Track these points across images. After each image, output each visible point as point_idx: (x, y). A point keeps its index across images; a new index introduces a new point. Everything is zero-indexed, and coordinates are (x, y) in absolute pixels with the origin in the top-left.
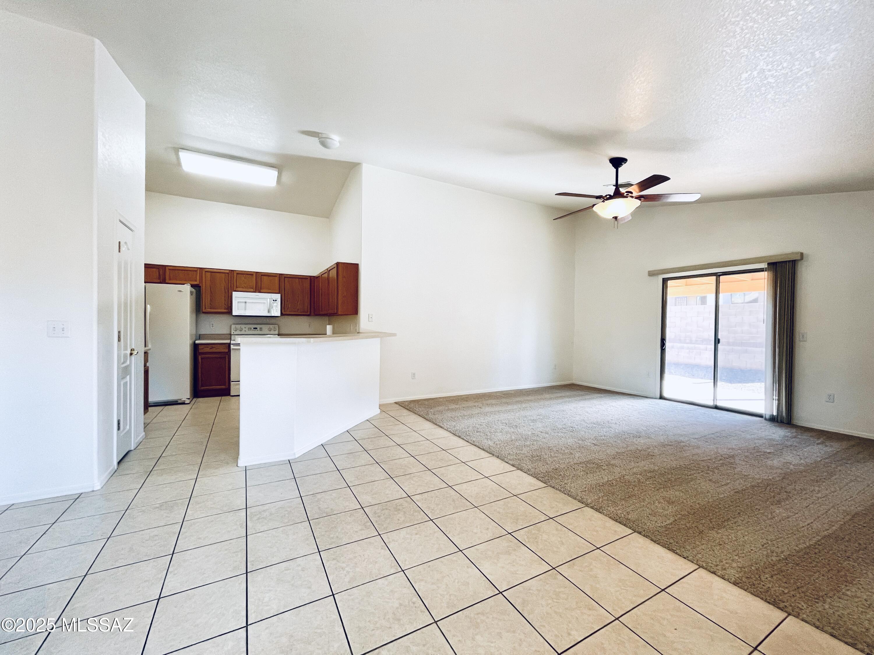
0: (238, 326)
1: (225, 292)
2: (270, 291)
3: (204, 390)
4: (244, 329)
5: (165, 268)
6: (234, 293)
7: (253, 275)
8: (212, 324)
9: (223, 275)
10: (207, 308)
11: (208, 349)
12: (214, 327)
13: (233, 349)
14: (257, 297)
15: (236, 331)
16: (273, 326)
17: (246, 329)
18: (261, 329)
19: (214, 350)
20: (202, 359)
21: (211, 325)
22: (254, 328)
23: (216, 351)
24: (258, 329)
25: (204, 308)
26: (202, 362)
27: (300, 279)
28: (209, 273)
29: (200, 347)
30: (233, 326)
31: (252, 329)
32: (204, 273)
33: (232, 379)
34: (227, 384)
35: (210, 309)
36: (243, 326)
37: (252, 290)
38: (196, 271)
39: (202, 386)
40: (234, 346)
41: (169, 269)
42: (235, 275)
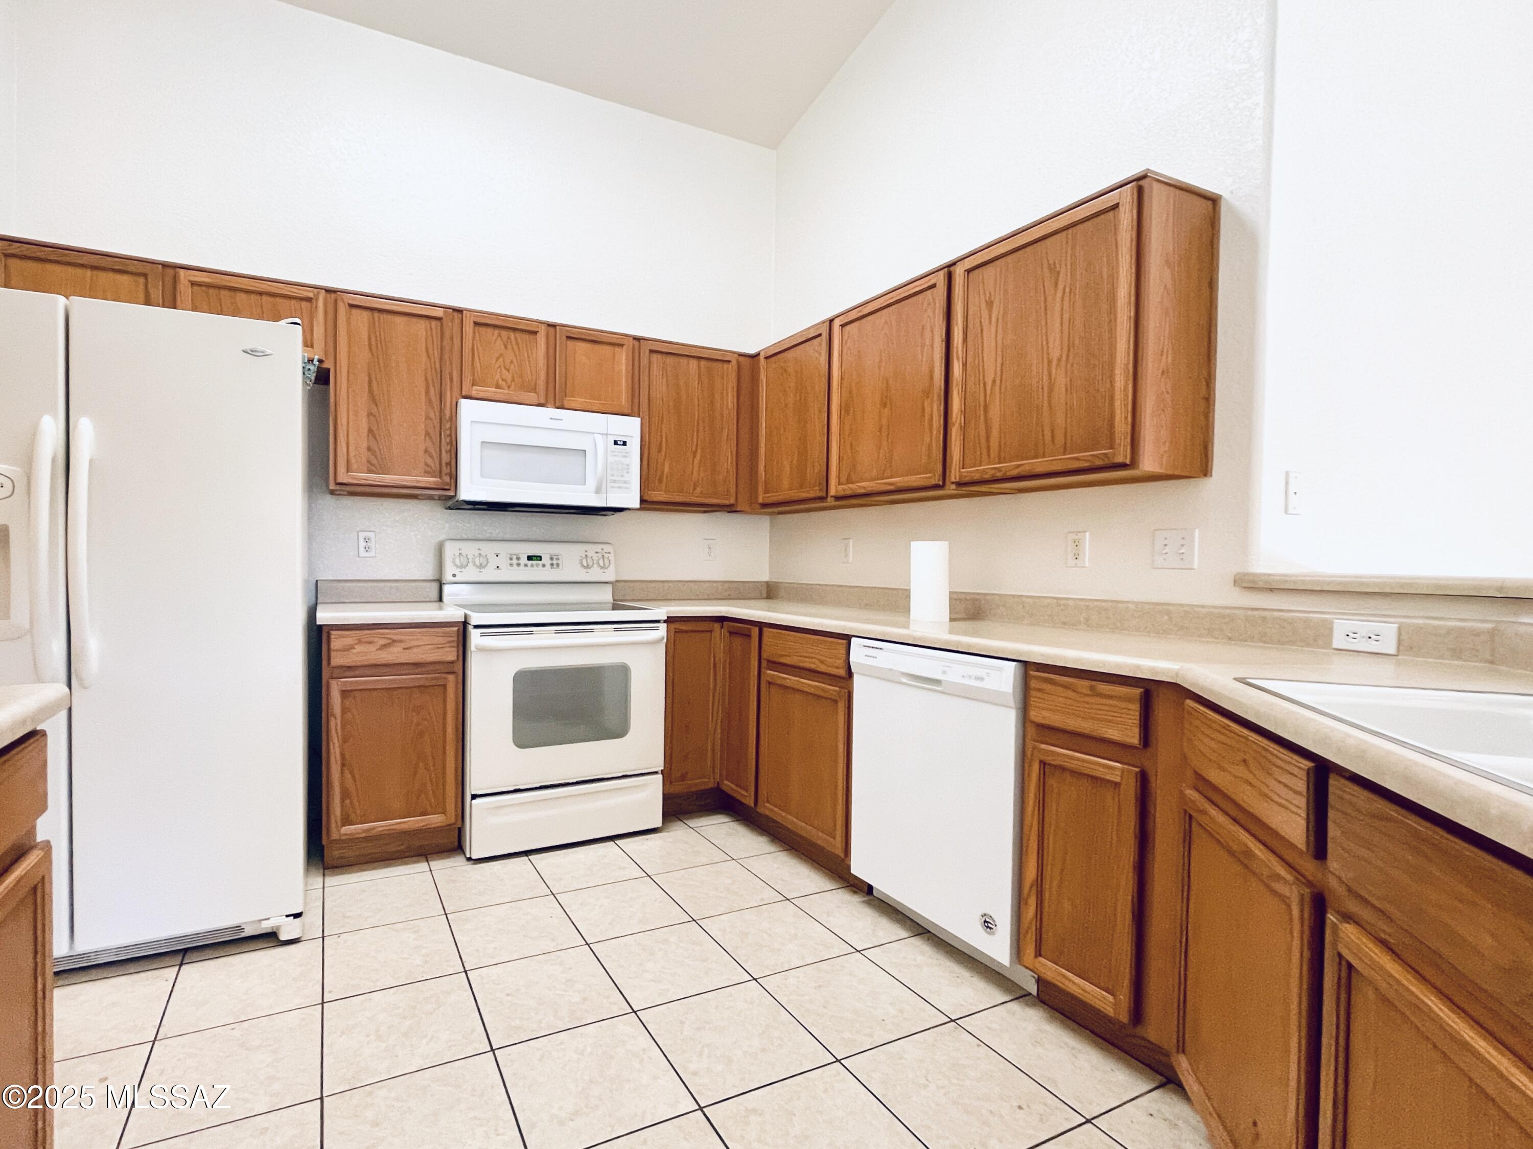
0: (470, 549)
1: (430, 402)
2: (597, 404)
3: (353, 840)
4: (494, 562)
5: (175, 280)
6: (464, 404)
7: (535, 333)
8: (367, 540)
9: (422, 324)
10: (355, 466)
11: (372, 648)
12: (372, 554)
13: (482, 650)
14: (554, 424)
15: (462, 566)
16: (598, 548)
17: (503, 561)
18: (555, 564)
19: (395, 655)
20: (345, 693)
21: (362, 544)
22: (530, 558)
23: (405, 657)
24: (546, 560)
25: (342, 469)
26: (344, 710)
27: (703, 363)
28: (366, 314)
29: (337, 641)
30: (450, 550)
31: (524, 560)
32: (342, 310)
33: (474, 784)
34: (451, 806)
35: (370, 471)
36: (488, 549)
37: (532, 397)
38: (309, 300)
39: (347, 821)
40: (483, 635)
41: (193, 284)
42: (469, 327)
